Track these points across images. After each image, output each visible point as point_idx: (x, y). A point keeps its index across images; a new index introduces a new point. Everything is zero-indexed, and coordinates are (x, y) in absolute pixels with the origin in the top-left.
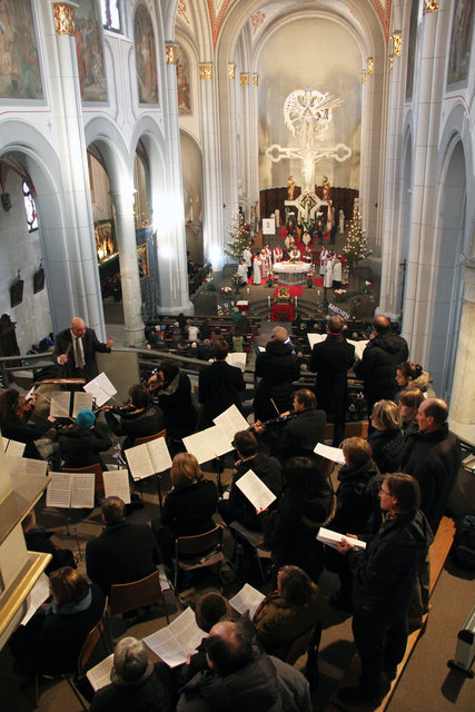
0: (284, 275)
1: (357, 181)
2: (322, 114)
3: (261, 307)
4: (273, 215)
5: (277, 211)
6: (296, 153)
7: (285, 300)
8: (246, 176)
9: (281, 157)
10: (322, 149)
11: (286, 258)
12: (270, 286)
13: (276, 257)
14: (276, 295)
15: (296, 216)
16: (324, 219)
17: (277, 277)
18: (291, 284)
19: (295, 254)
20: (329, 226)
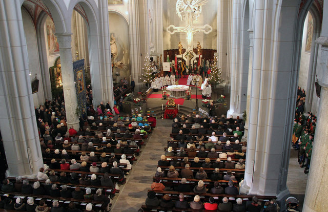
0: (174, 92)
1: (215, 45)
2: (197, 9)
3: (158, 111)
6: (183, 29)
7: (172, 107)
8: (156, 42)
9: (174, 31)
10: (197, 27)
12: (165, 99)
14: (167, 103)
17: (169, 94)
18: (177, 98)
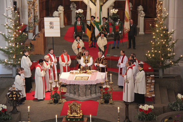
0: (74, 87)
4: (56, 13)
5: (61, 8)
11: (74, 66)
12: (56, 102)
13: (62, 64)
14: (64, 112)
15: (85, 13)
16: (120, 16)
17: (64, 90)
18: (83, 98)
19: (87, 61)
20: (127, 26)
